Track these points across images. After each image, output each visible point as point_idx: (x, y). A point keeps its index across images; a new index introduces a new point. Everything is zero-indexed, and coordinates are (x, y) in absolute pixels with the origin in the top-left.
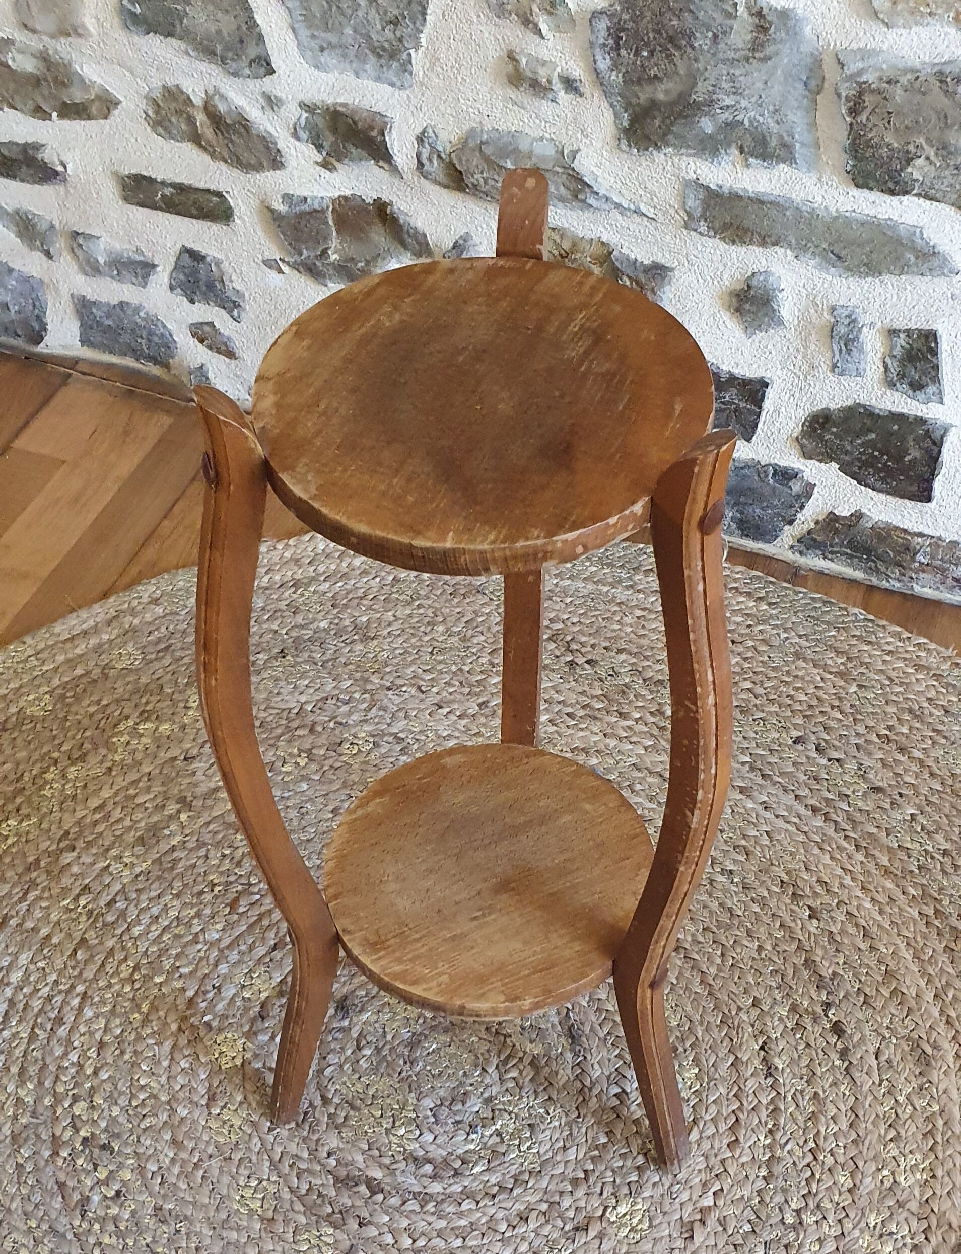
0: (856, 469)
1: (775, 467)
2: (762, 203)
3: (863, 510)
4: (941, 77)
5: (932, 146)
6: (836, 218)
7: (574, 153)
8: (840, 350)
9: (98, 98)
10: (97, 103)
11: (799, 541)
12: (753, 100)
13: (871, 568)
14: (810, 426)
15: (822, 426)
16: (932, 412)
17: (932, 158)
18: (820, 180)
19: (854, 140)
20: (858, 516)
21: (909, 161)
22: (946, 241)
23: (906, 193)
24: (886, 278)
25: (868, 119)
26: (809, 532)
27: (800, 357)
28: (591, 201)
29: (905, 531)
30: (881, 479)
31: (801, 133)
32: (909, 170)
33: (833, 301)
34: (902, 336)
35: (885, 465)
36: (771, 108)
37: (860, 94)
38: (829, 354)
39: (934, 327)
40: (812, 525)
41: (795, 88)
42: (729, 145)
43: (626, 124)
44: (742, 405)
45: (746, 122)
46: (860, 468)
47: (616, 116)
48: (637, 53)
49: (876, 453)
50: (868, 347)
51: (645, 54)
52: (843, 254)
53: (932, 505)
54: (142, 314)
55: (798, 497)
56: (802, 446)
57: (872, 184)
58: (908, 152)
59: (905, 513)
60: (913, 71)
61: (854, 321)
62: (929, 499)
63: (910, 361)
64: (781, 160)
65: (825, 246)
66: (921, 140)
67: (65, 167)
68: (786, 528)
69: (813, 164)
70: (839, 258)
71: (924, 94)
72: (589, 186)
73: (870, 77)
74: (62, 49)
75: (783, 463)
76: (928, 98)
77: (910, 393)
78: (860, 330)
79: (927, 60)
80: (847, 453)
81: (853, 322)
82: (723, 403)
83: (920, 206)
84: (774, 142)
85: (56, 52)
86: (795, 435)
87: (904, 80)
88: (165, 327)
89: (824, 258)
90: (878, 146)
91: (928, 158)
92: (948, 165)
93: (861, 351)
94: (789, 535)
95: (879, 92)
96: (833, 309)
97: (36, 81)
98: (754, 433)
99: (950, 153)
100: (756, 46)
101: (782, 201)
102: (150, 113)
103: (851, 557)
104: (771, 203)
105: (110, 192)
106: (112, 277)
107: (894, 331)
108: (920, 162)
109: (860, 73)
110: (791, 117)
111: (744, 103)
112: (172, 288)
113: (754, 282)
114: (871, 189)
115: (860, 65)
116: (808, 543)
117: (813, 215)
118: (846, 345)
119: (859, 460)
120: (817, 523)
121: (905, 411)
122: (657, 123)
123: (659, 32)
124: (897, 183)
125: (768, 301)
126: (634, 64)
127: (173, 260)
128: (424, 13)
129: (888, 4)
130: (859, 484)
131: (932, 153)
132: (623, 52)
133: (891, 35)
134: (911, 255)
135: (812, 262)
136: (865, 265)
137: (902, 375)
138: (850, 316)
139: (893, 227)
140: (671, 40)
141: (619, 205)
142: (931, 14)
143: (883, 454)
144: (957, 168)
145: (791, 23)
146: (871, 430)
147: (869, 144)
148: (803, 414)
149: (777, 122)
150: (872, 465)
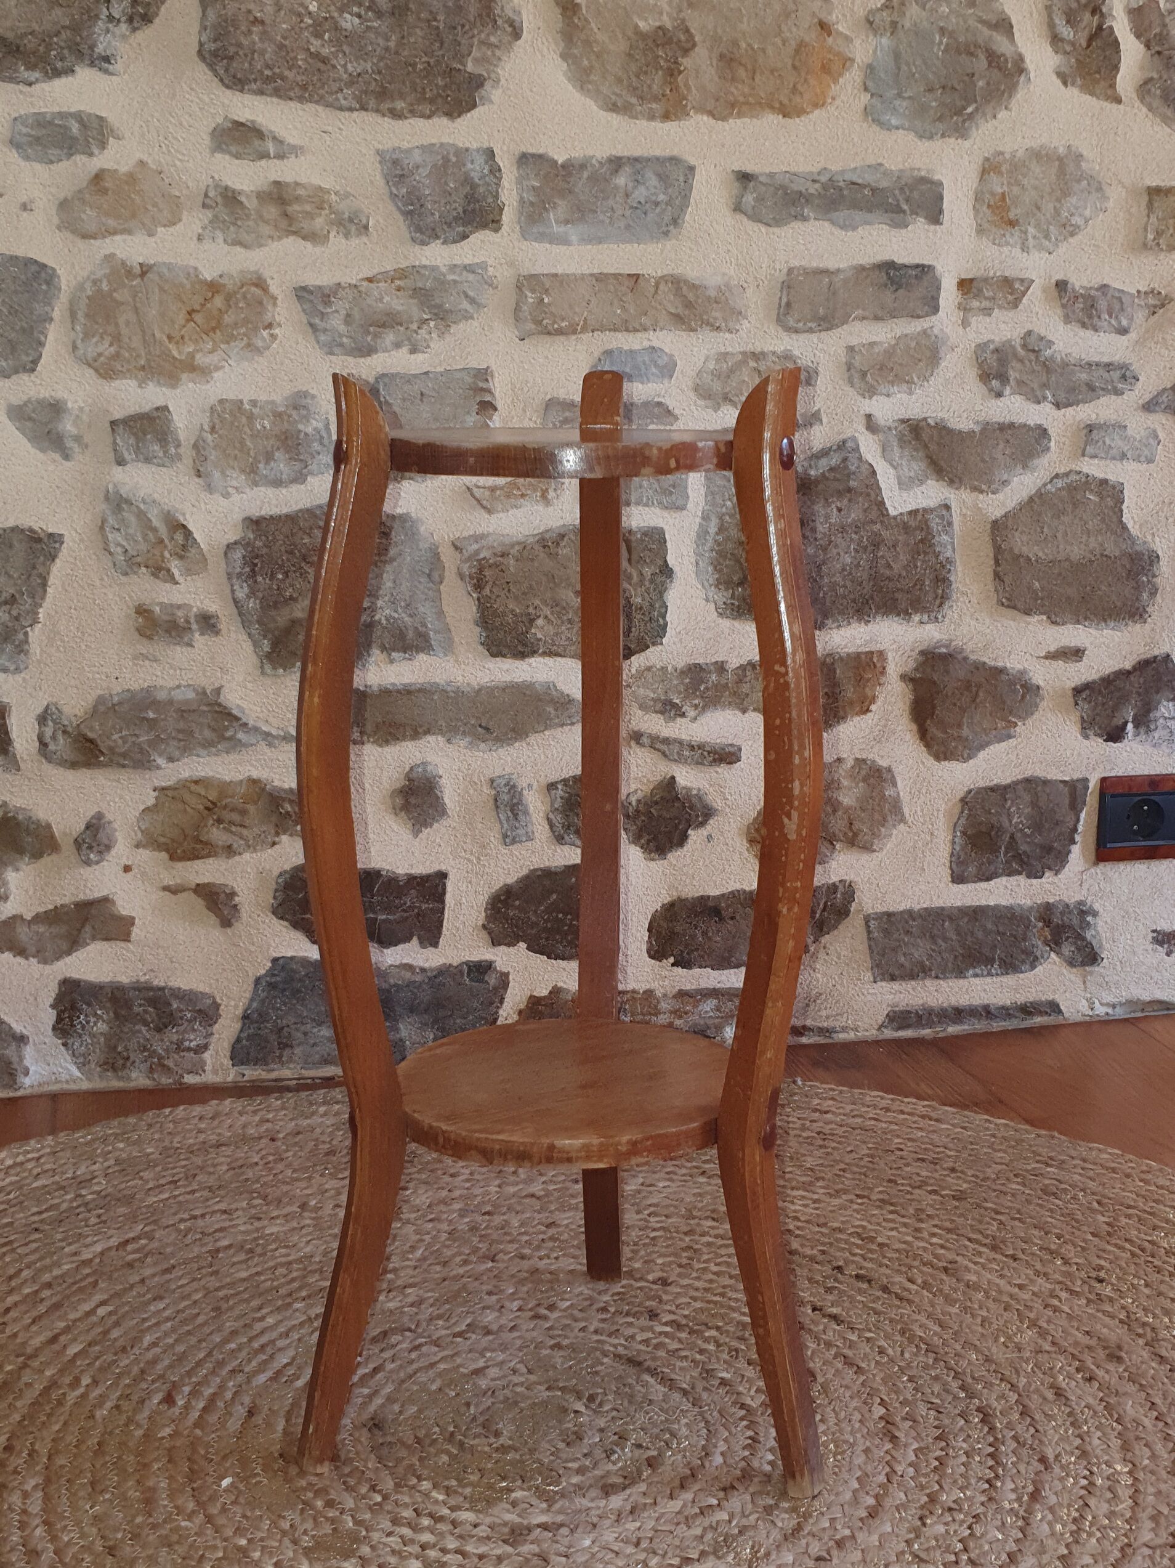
0: (543, 942)
1: (467, 963)
2: (409, 692)
3: (560, 984)
4: (543, 542)
5: (547, 605)
6: (480, 690)
7: (218, 691)
8: (508, 819)
12: (387, 598)
14: (493, 909)
15: (505, 903)
17: (550, 616)
18: (457, 661)
19: (483, 612)
20: (556, 991)
21: (532, 621)
22: (575, 690)
23: (534, 653)
24: (533, 738)
25: (491, 591)
26: (515, 1024)
27: (469, 840)
28: (240, 735)
31: (431, 619)
32: (533, 631)
33: (489, 774)
34: (560, 787)
36: (403, 604)
37: (481, 570)
38: (498, 826)
40: (516, 1016)
41: (420, 583)
42: (368, 648)
43: (267, 649)
44: (424, 906)
45: (384, 621)
46: (547, 939)
47: (256, 644)
48: (272, 577)
49: (560, 916)
50: (531, 808)
51: (280, 576)
52: (491, 725)
55: (495, 989)
56: (490, 934)
57: (505, 651)
58: (529, 615)
60: (519, 543)
61: (514, 786)
63: (571, 810)
64: (419, 649)
65: (473, 721)
66: (537, 602)
69: (449, 648)
70: (487, 729)
71: (532, 560)
72: (237, 719)
73: (485, 555)
75: (476, 957)
76: (536, 564)
78: (521, 794)
80: (534, 925)
81: (512, 787)
82: (405, 911)
83: (546, 663)
84: (411, 634)
86: (480, 923)
87: (514, 551)
89: (474, 735)
90: (504, 614)
91: (546, 617)
92: (564, 621)
93: (526, 813)
95: (496, 565)
96: (492, 781)
98: (440, 933)
100: (380, 552)
101: (428, 687)
104: (420, 690)
107: (551, 785)
108: (540, 622)
109: (477, 552)
110: (421, 609)
111: (377, 605)
113: (414, 775)
114: (504, 656)
115: (475, 546)
117: (459, 693)
118: (512, 811)
119: (545, 929)
120: (520, 1012)
122: (301, 641)
123: (291, 553)
124: (525, 645)
125: (430, 789)
126: (270, 588)
128: (44, 585)
129: (487, 493)
130: (549, 957)
131: (547, 611)
132: (259, 579)
133: (494, 519)
134: (550, 709)
135: (463, 743)
136: (513, 730)
137: (567, 827)
138: (507, 784)
139: (530, 686)
140: (304, 558)
141: (268, 734)
142: (523, 496)
143: (565, 914)
144: (570, 621)
145: (408, 525)
146: (551, 892)
147: (496, 614)
148: (483, 899)
149: (411, 616)
150: (559, 931)
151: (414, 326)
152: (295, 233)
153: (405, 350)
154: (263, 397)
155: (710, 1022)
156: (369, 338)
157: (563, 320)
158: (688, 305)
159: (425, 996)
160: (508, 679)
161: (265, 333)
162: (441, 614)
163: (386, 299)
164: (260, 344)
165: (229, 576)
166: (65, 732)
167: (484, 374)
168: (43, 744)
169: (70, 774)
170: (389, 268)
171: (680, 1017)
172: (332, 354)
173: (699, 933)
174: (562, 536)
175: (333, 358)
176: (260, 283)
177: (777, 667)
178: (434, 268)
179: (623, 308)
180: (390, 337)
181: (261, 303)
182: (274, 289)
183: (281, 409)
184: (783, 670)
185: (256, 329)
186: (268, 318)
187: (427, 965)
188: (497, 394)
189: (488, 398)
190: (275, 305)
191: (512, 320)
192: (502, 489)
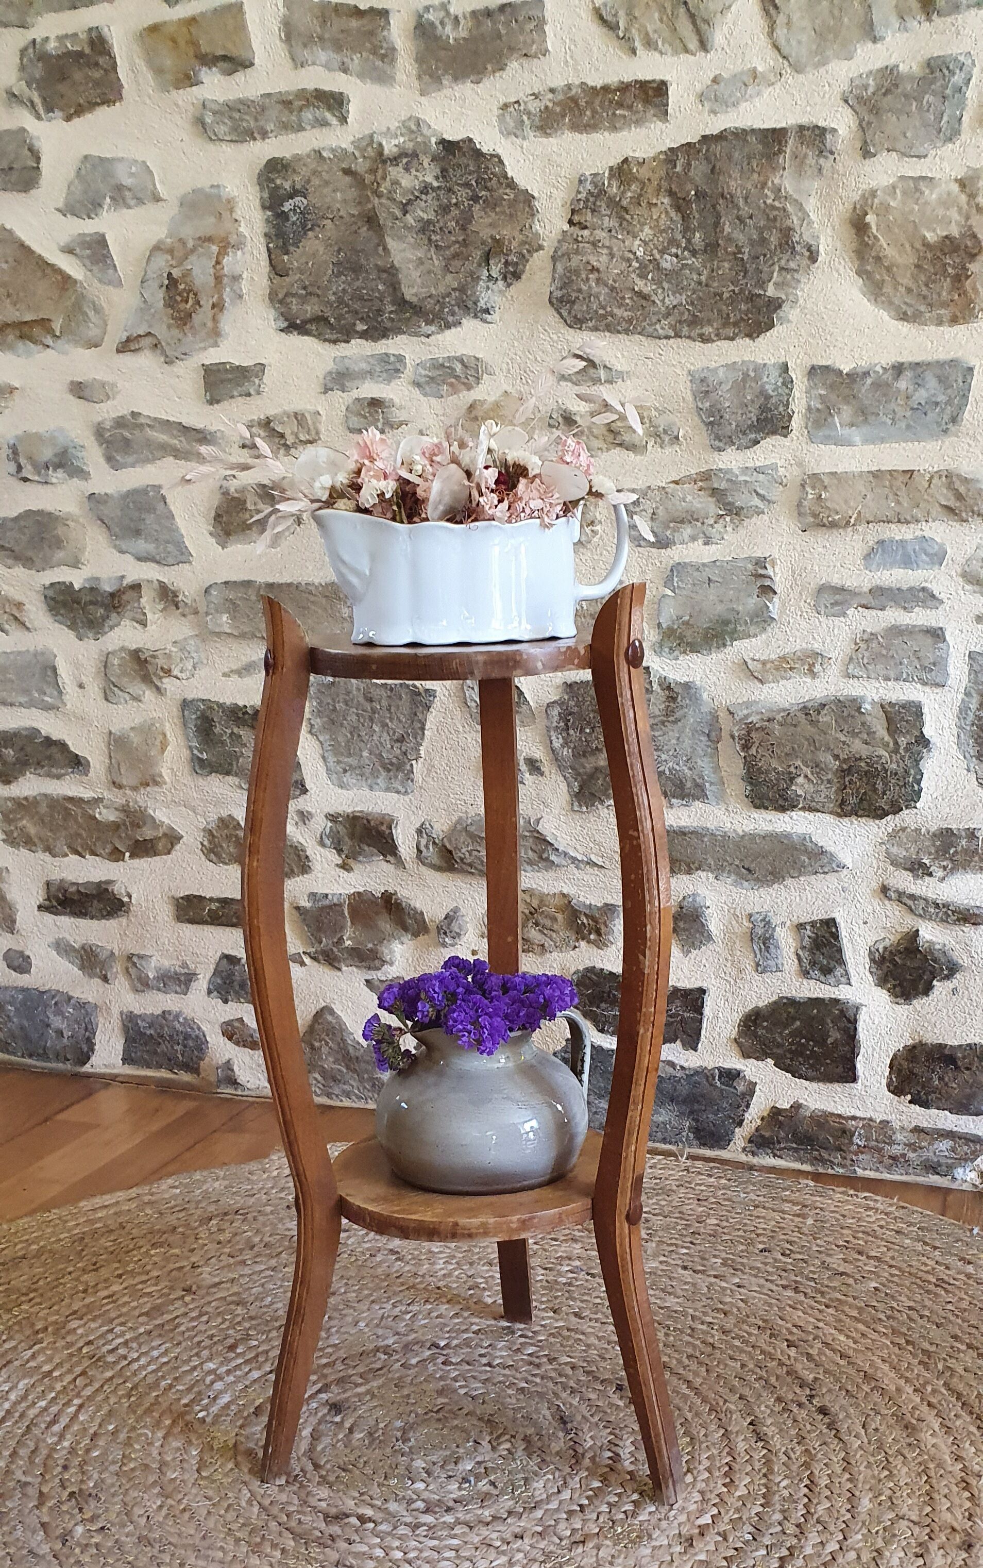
0: (788, 1061)
1: (718, 1068)
2: (684, 834)
3: (801, 1101)
4: (805, 710)
5: (807, 766)
6: (744, 836)
8: (760, 949)
9: (165, 835)
10: (164, 840)
11: (750, 1141)
13: (816, 1158)
14: (745, 1026)
15: (755, 1022)
16: (842, 993)
17: (810, 776)
18: (726, 809)
19: (748, 769)
20: (797, 1106)
21: (792, 780)
22: (831, 843)
23: (793, 807)
24: (789, 881)
25: (756, 751)
26: (757, 1129)
27: (729, 965)
29: (839, 1116)
30: (812, 1067)
31: (707, 772)
32: (793, 788)
33: (749, 909)
34: (808, 927)
35: (812, 1051)
36: (684, 758)
37: (749, 733)
38: (751, 956)
39: (833, 915)
40: (759, 1123)
41: (700, 741)
43: (576, 791)
44: (686, 1015)
45: (667, 772)
46: (792, 1060)
47: (569, 785)
48: (582, 731)
49: (803, 1041)
50: (782, 944)
52: (752, 866)
53: (859, 1085)
54: (181, 1020)
55: (744, 1095)
56: (741, 1047)
57: (767, 804)
58: (790, 773)
59: (837, 1099)
60: (784, 710)
62: (854, 1079)
63: (817, 949)
64: (695, 798)
65: (737, 862)
66: (798, 763)
67: (130, 897)
68: (737, 1130)
69: (720, 798)
71: (795, 726)
72: (551, 844)
73: (754, 718)
74: (141, 799)
75: (726, 1065)
76: (799, 729)
77: (822, 978)
78: (774, 929)
79: (793, 700)
80: (779, 1046)
81: (767, 923)
83: (806, 818)
84: (688, 785)
85: (136, 802)
86: (733, 1037)
87: (779, 717)
88: (199, 1028)
89: (737, 874)
90: (767, 772)
91: (806, 776)
92: (822, 781)
93: (777, 947)
94: (740, 1135)
95: (762, 729)
96: (749, 916)
97: (116, 827)
98: (699, 1039)
99: (822, 769)
100: (668, 713)
101: (700, 831)
102: (206, 843)
103: (796, 1150)
104: (692, 833)
105: (165, 912)
106: (159, 990)
107: (801, 924)
108: (800, 780)
109: (747, 717)
110: (700, 763)
111: (664, 757)
112: (209, 992)
113: (685, 904)
114: (766, 808)
115: (745, 712)
116: (759, 1142)
117: (725, 836)
118: (764, 944)
119: (790, 1051)
120: (763, 1119)
121: (821, 996)
123: (596, 712)
124: (786, 800)
125: (697, 917)
126: (580, 740)
127: (212, 967)
128: (423, 729)
129: (760, 666)
130: (792, 1075)
131: (808, 771)
132: (572, 732)
133: (765, 688)
134: (804, 858)
135: (729, 881)
136: (771, 873)
137: (813, 963)
138: (763, 920)
139: (788, 836)
141: (575, 859)
142: (791, 669)
143: (808, 1040)
144: (829, 781)
145: (692, 692)
146: (794, 1019)
147: (759, 771)
148: (737, 1017)
149: (690, 769)
150: (802, 1054)
151: (712, 522)
152: (620, 445)
153: (699, 542)
155: (943, 1161)
157: (837, 514)
158: (959, 497)
159: (683, 1090)
160: (770, 828)
162: (716, 769)
163: (689, 498)
165: (548, 729)
166: (434, 843)
167: (764, 562)
168: (419, 851)
169: (438, 875)
170: (693, 472)
171: (915, 1151)
173: (935, 1078)
174: (823, 706)
175: (640, 549)
178: (729, 471)
179: (898, 503)
180: (687, 531)
187: (686, 1065)
188: (777, 579)
189: (767, 583)
191: (796, 514)
192: (772, 662)
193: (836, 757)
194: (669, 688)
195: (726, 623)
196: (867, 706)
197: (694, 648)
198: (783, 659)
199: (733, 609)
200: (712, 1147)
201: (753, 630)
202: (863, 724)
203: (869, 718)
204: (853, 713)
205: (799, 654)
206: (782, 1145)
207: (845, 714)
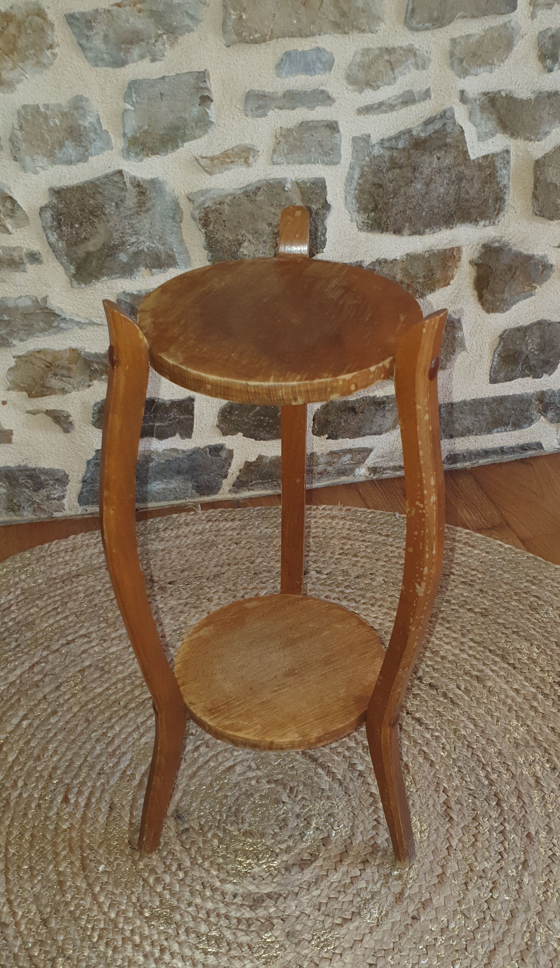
0: (253, 432)
1: (209, 447)
3: (263, 454)
4: (246, 193)
5: (250, 233)
7: (45, 299)
11: (234, 486)
12: (147, 235)
14: (222, 416)
15: (230, 413)
17: (252, 240)
19: (209, 241)
20: (260, 458)
21: (240, 244)
25: (214, 227)
26: (238, 478)
28: (62, 325)
30: (269, 432)
32: (241, 250)
35: (268, 423)
36: (157, 238)
37: (206, 215)
40: (238, 473)
41: (168, 223)
42: (138, 266)
44: (182, 417)
45: (146, 250)
46: (255, 430)
48: (72, 226)
49: (262, 418)
51: (77, 226)
55: (226, 459)
56: (221, 429)
58: (239, 240)
60: (230, 195)
64: (170, 266)
66: (244, 232)
68: (224, 481)
69: (189, 263)
71: (240, 205)
72: (59, 316)
73: (209, 204)
75: (213, 443)
76: (242, 207)
79: (236, 187)
80: (247, 423)
82: (171, 420)
84: (163, 257)
86: (215, 424)
87: (227, 201)
90: (222, 241)
91: (249, 241)
92: (260, 242)
94: (227, 484)
95: (216, 210)
98: (192, 431)
99: (261, 235)
100: (141, 204)
103: (262, 484)
108: (246, 244)
109: (204, 203)
110: (169, 240)
111: (142, 238)
115: (202, 199)
116: (239, 485)
119: (254, 426)
120: (240, 471)
122: (94, 264)
123: (83, 210)
126: (71, 234)
129: (209, 162)
130: (256, 439)
131: (250, 237)
132: (64, 229)
133: (214, 178)
140: (91, 213)
141: (79, 323)
142: (232, 162)
143: (265, 417)
145: (158, 186)
147: (217, 241)
148: (216, 412)
149: (163, 245)
150: (261, 426)
151: (153, 41)
153: (147, 60)
154: (52, 102)
155: (347, 467)
156: (122, 54)
157: (256, 32)
158: (344, 14)
159: (186, 465)
161: (48, 53)
162: (182, 241)
163: (132, 20)
164: (45, 61)
165: (44, 228)
167: (203, 76)
171: (331, 466)
172: (97, 66)
173: (342, 421)
174: (259, 189)
175: (97, 69)
176: (41, 13)
177: (417, 503)
179: (298, 19)
180: (136, 51)
181: (43, 29)
182: (51, 17)
183: (66, 110)
184: (422, 506)
185: (41, 50)
186: (50, 41)
187: (185, 449)
188: (212, 89)
189: (206, 94)
190: (53, 30)
191: (221, 32)
192: (218, 158)
193: (270, 224)
194: (139, 185)
195: (176, 128)
196: (288, 186)
197: (154, 151)
198: (226, 154)
199: (182, 117)
200: (208, 495)
201: (197, 132)
202: (287, 198)
203: (290, 194)
204: (279, 192)
205: (236, 149)
206: (254, 482)
207: (274, 193)
